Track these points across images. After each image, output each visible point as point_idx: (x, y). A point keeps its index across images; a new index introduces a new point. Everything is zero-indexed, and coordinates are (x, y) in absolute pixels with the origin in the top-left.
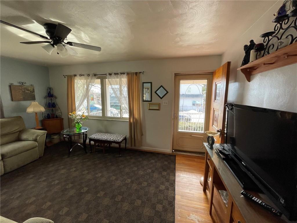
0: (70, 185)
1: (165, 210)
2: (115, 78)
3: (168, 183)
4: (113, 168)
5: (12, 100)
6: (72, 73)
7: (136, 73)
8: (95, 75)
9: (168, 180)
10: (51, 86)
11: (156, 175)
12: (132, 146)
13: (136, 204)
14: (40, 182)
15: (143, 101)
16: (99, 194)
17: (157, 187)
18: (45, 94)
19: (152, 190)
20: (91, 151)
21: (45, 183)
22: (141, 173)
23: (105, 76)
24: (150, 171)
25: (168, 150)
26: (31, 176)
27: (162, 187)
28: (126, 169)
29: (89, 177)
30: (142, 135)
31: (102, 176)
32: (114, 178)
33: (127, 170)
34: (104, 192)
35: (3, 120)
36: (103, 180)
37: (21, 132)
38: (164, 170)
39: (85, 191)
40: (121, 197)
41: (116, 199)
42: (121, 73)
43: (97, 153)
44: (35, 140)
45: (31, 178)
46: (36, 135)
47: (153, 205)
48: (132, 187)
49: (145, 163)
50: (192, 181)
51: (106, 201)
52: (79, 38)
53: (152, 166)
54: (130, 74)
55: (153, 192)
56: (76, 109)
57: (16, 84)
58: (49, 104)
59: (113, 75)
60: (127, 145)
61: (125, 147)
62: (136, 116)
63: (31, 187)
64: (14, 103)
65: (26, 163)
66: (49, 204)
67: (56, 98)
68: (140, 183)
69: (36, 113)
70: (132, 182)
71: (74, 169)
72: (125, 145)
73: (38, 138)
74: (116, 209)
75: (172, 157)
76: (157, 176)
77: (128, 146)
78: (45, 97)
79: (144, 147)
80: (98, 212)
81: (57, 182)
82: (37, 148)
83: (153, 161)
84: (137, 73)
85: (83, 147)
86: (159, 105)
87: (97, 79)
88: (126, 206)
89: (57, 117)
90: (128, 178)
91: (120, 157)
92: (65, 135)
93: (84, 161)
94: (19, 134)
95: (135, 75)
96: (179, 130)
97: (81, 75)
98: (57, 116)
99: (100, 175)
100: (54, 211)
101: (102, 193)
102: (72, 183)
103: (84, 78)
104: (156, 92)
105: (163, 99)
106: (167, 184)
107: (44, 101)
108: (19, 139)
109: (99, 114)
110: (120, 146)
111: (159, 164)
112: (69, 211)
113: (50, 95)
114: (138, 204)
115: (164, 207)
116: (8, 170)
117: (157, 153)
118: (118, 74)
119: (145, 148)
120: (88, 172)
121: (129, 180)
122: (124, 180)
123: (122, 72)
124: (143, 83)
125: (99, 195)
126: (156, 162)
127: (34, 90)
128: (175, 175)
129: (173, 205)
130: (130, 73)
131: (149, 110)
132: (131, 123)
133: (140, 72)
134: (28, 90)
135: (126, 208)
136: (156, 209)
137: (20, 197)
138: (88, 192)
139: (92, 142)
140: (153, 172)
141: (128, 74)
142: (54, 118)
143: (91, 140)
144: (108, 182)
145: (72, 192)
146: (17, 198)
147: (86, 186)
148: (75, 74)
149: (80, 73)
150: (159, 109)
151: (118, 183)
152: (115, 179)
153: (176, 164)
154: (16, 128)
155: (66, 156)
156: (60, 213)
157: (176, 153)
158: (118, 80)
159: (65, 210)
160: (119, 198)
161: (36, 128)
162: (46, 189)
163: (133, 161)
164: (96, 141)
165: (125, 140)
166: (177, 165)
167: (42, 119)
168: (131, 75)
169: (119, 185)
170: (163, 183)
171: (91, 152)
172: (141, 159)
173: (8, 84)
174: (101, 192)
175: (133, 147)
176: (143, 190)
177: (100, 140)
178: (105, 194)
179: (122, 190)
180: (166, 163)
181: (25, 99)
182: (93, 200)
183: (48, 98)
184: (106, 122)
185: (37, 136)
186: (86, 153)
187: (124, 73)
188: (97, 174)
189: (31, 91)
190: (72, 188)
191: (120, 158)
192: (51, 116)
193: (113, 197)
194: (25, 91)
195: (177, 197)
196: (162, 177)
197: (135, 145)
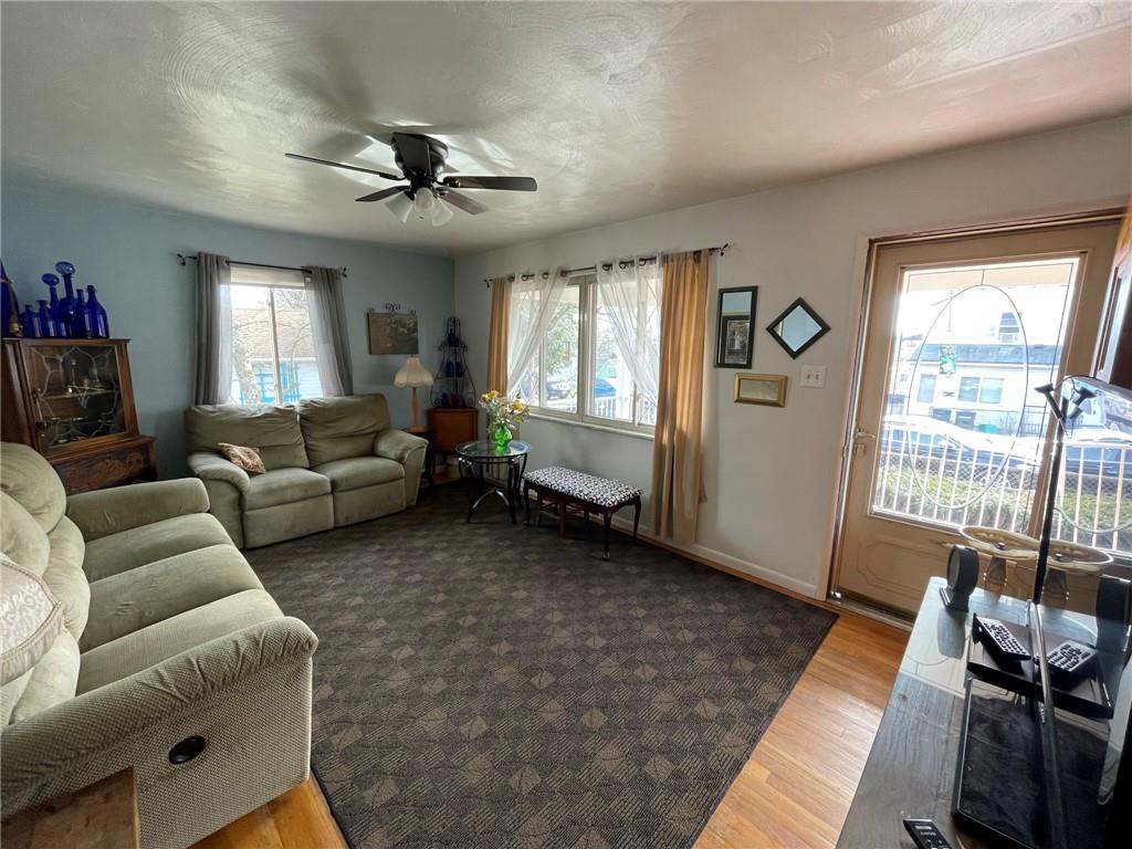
0: (442, 597)
1: (678, 785)
2: (622, 276)
3: (742, 707)
4: (569, 587)
5: (371, 353)
6: (504, 274)
7: (695, 253)
8: (564, 273)
9: (744, 695)
10: (458, 315)
11: (704, 659)
12: (658, 532)
13: (585, 719)
14: (386, 566)
15: (715, 367)
16: (497, 647)
17: (688, 700)
18: (442, 337)
19: (664, 701)
20: (528, 520)
21: (394, 573)
22: (652, 631)
23: (592, 272)
24: (691, 637)
25: (809, 584)
26: (377, 547)
27: (708, 709)
28: (608, 604)
29: (493, 590)
30: (701, 498)
31: (526, 602)
32: (558, 617)
33: (608, 607)
34: (512, 648)
35: (349, 399)
36: (524, 613)
37: (379, 434)
38: (753, 655)
39: (466, 625)
40: (552, 680)
41: (535, 681)
42: (641, 260)
43: (542, 530)
44: (400, 460)
45: (375, 552)
46: (402, 446)
47: (641, 751)
48: (601, 664)
49: (686, 603)
50: (862, 741)
51: (505, 674)
52: (483, 159)
53: (706, 621)
54: (672, 260)
55: (665, 708)
56: (509, 385)
57: (380, 309)
58: (449, 364)
59: (616, 267)
60: (640, 526)
61: (632, 530)
62: (684, 420)
63: (364, 571)
64: (374, 359)
65: (377, 515)
66: (381, 623)
67: (465, 348)
68: (631, 664)
69: (415, 389)
70: (607, 650)
71: (467, 558)
72: (633, 523)
73: (406, 456)
74: (521, 706)
75: (814, 619)
76: (707, 665)
77: (646, 530)
78: (441, 347)
79: (709, 550)
80: (473, 693)
81: (418, 577)
82: (402, 482)
83: (721, 608)
84: (700, 252)
85: (507, 503)
86: (782, 384)
87: (569, 285)
88: (552, 712)
89: (464, 406)
90: (599, 634)
91: (606, 560)
92: (465, 457)
93: (501, 543)
94: (375, 438)
95: (691, 262)
96: (876, 508)
97: (527, 276)
98: (464, 402)
99: (523, 594)
100: (384, 645)
101: (503, 648)
102: (446, 593)
103: (533, 286)
104: (772, 330)
105: (800, 357)
106: (735, 707)
107: (437, 358)
108: (372, 453)
109: (570, 403)
110: (608, 521)
111: (738, 625)
112: (412, 656)
113: (453, 341)
114: (591, 724)
115: (677, 775)
116: (342, 522)
117: (756, 585)
118: (632, 262)
119: (708, 552)
120: (496, 579)
121: (600, 642)
122: (585, 636)
123: (645, 253)
124: (722, 292)
125: (494, 649)
126: (731, 614)
127: (416, 323)
128: (787, 688)
129: (716, 787)
130: (672, 255)
131: (737, 401)
132: (661, 444)
133: (713, 249)
134: (404, 326)
135: (550, 717)
136: (645, 769)
137: (341, 585)
138: (472, 629)
139: (533, 493)
140: (700, 643)
141: (666, 259)
142: (458, 407)
143: (530, 484)
144: (534, 623)
145: (438, 616)
146: (334, 588)
147: (476, 614)
148: (510, 272)
149: (524, 270)
150: (781, 403)
151: (562, 637)
152: (559, 623)
153: (819, 651)
154: (368, 424)
155: (463, 520)
156: (394, 654)
157: (845, 606)
158: (633, 284)
159: (407, 651)
160: (546, 680)
161: (412, 430)
162: (391, 588)
163: (643, 584)
164: (545, 491)
165: (633, 506)
166: (821, 655)
167: (429, 406)
168: (675, 263)
169: (562, 643)
170: (716, 697)
171: (527, 525)
172: (675, 588)
173: (365, 311)
174: (504, 643)
175: (662, 538)
176: (632, 689)
177: (551, 489)
178: (510, 653)
179: (564, 662)
180: (775, 631)
181: (396, 351)
182: (476, 656)
183: (447, 348)
184: (584, 436)
185: (405, 449)
186: (515, 523)
187: (652, 259)
188: (517, 589)
189: (409, 329)
190: (443, 605)
191: (605, 564)
192: (450, 401)
193: (530, 671)
194: (396, 328)
195: (753, 770)
196: (730, 674)
197: (670, 533)
